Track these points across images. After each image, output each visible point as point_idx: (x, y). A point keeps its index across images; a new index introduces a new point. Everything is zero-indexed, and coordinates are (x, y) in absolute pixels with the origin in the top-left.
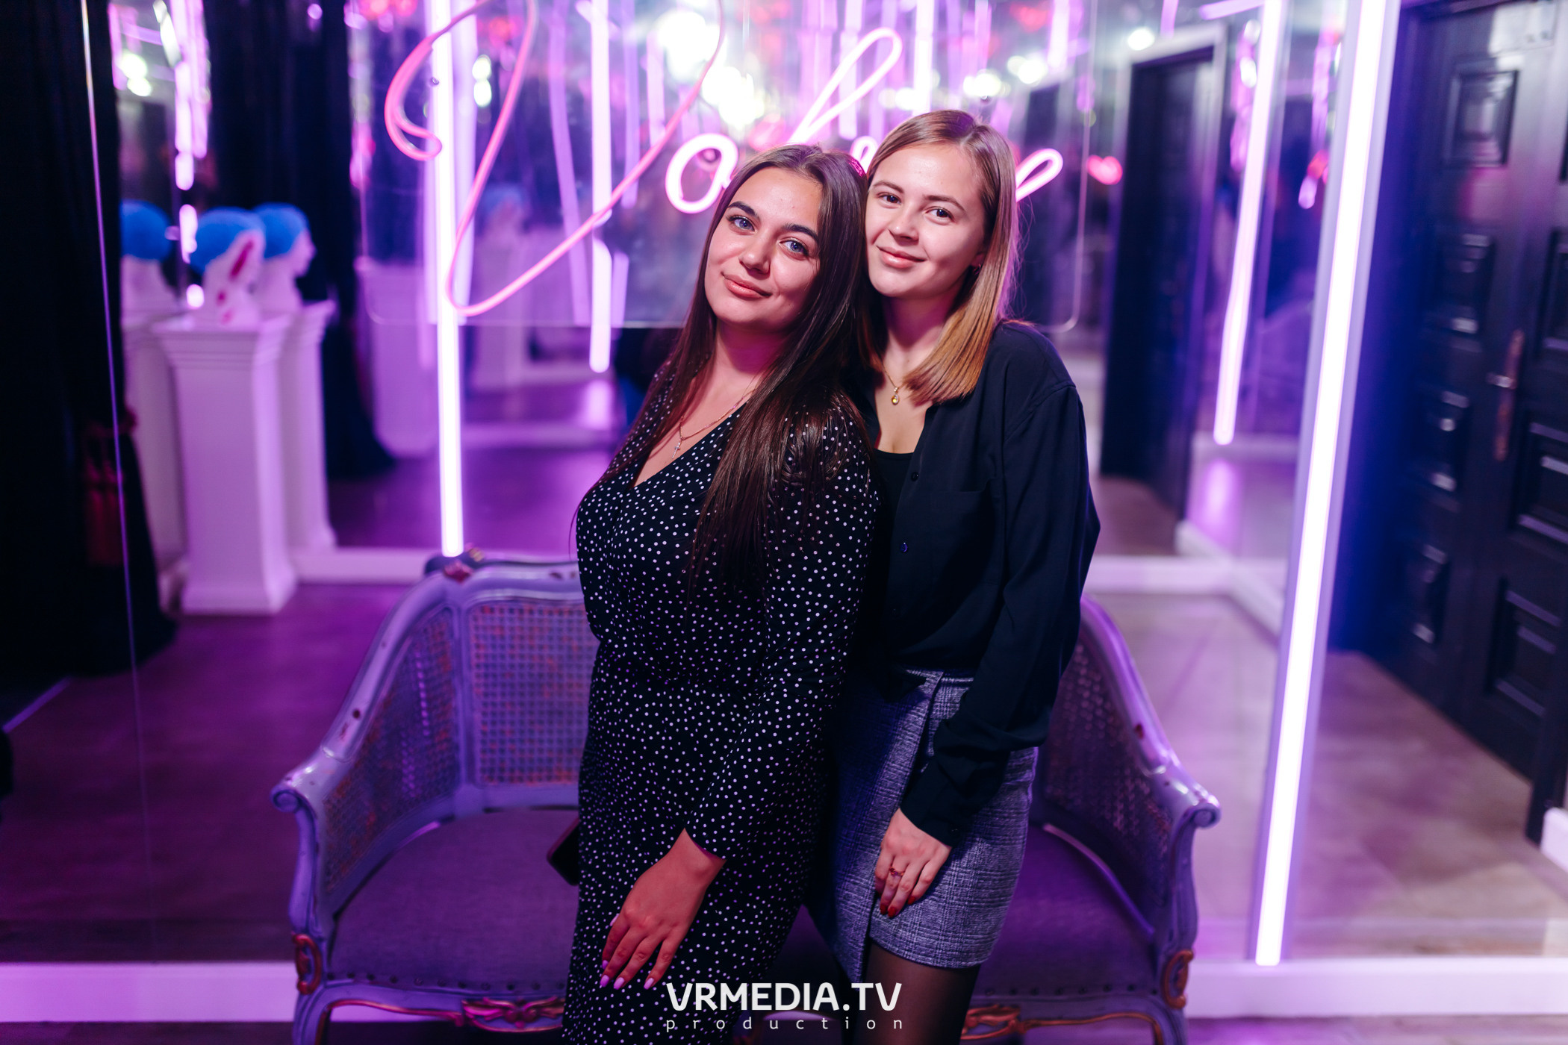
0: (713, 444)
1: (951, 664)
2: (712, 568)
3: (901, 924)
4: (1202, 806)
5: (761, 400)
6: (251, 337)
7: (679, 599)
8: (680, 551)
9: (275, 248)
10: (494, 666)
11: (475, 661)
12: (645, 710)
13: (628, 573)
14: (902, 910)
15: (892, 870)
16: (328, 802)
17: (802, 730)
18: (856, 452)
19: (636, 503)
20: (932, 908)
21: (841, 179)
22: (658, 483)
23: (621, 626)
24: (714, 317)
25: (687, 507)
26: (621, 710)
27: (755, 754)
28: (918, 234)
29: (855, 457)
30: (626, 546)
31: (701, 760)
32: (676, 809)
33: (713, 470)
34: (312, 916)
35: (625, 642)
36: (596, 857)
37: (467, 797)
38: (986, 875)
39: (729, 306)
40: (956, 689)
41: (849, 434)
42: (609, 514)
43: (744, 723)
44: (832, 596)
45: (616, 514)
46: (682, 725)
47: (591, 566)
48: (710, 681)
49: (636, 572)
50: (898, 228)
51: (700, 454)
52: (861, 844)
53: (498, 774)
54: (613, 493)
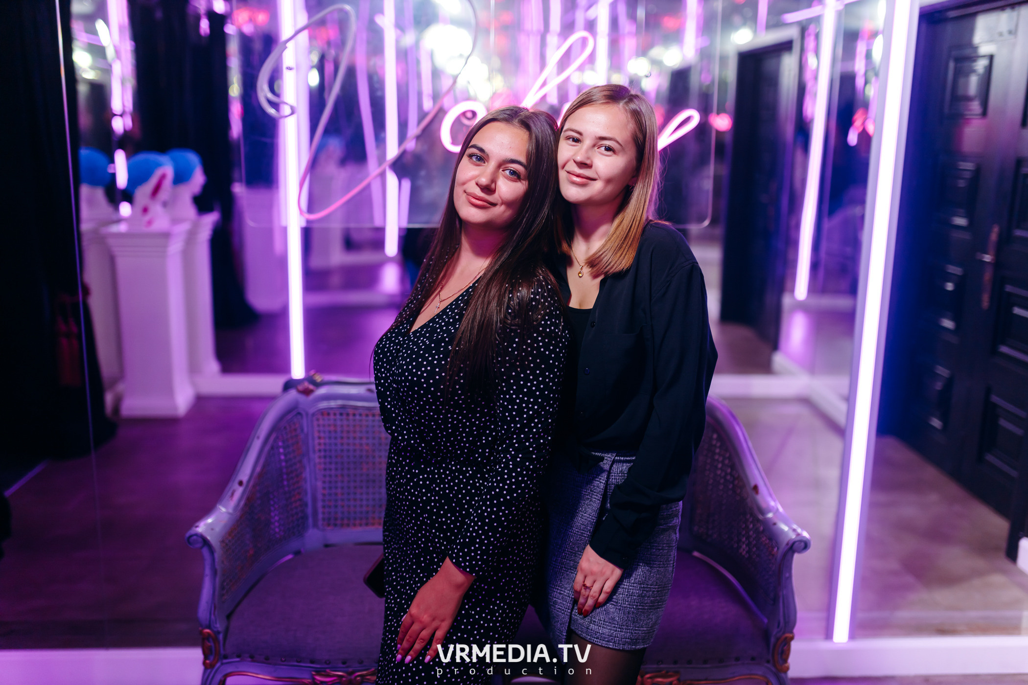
0: (460, 304)
1: (621, 448)
2: (460, 384)
3: (591, 620)
4: (798, 538)
5: (491, 274)
6: (166, 236)
7: (439, 405)
8: (439, 374)
9: (181, 178)
10: (330, 451)
11: (317, 448)
12: (419, 480)
13: (406, 389)
14: (592, 611)
15: (584, 585)
16: (222, 542)
17: (523, 489)
18: (553, 305)
19: (411, 343)
20: (611, 610)
21: (541, 128)
22: (425, 330)
23: (402, 424)
24: (461, 220)
25: (443, 344)
26: (405, 480)
27: (492, 506)
28: (592, 162)
29: (552, 308)
30: (404, 371)
31: (458, 511)
32: (442, 544)
33: (460, 320)
34: (213, 617)
35: (405, 435)
36: (394, 577)
37: (313, 537)
38: (647, 588)
39: (470, 213)
40: (625, 464)
41: (548, 294)
42: (394, 351)
43: (485, 487)
44: (540, 400)
45: (398, 351)
46: (444, 489)
47: (383, 385)
48: (462, 459)
49: (411, 388)
50: (578, 158)
51: (452, 310)
52: (565, 567)
53: (333, 522)
54: (396, 338)
